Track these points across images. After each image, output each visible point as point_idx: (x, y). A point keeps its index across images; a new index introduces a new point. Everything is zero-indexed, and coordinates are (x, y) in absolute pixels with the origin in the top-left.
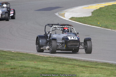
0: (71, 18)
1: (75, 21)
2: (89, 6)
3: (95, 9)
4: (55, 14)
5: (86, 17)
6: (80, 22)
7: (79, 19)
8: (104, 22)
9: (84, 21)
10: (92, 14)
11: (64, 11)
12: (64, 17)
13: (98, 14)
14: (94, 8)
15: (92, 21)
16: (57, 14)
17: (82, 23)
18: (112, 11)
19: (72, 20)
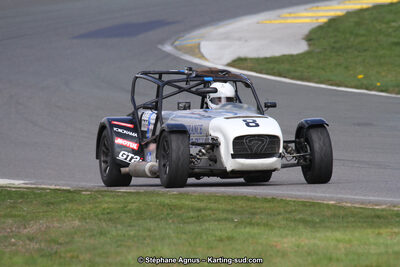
0: (234, 61)
1: (257, 72)
2: (285, 12)
3: (314, 26)
4: (160, 47)
5: (292, 56)
6: (280, 75)
7: (268, 63)
8: (378, 73)
9: (295, 71)
10: (309, 45)
11: (188, 36)
12: (202, 57)
13: (335, 42)
14: (307, 20)
15: (323, 69)
16: (168, 48)
17: (292, 78)
18: (380, 30)
19: (244, 69)
